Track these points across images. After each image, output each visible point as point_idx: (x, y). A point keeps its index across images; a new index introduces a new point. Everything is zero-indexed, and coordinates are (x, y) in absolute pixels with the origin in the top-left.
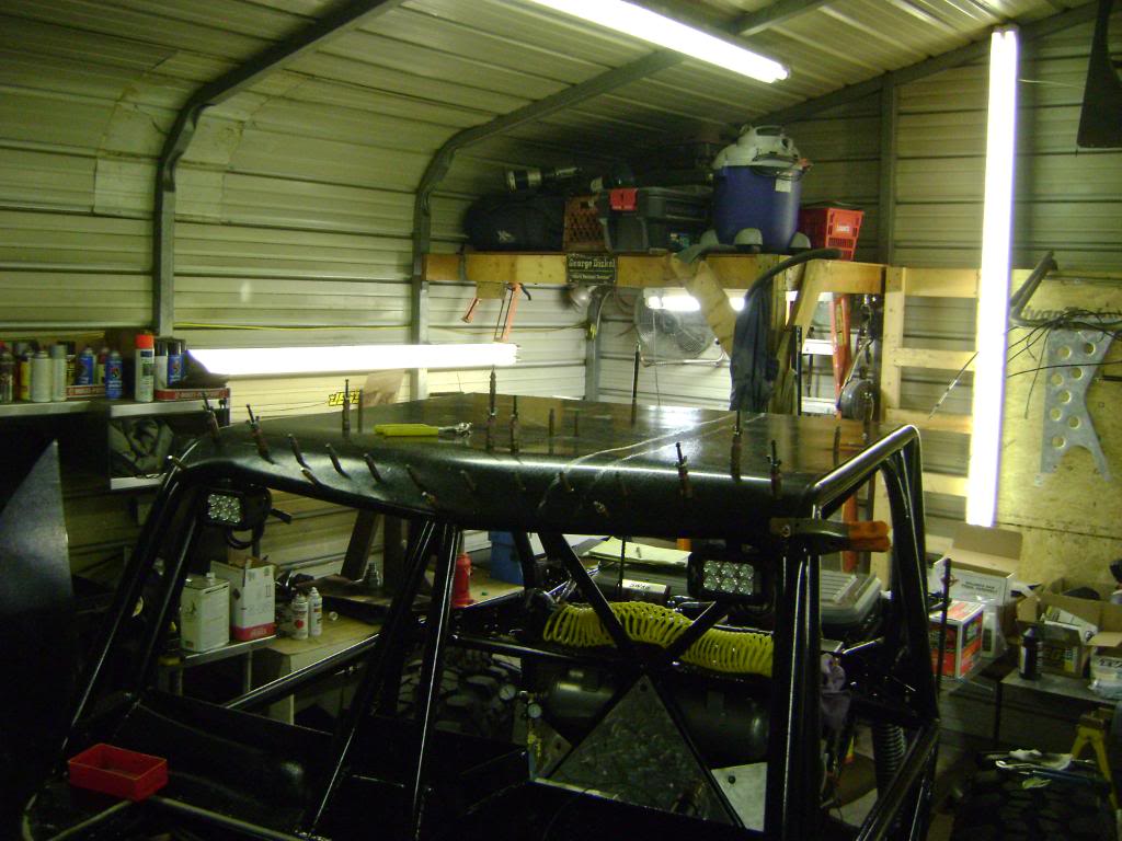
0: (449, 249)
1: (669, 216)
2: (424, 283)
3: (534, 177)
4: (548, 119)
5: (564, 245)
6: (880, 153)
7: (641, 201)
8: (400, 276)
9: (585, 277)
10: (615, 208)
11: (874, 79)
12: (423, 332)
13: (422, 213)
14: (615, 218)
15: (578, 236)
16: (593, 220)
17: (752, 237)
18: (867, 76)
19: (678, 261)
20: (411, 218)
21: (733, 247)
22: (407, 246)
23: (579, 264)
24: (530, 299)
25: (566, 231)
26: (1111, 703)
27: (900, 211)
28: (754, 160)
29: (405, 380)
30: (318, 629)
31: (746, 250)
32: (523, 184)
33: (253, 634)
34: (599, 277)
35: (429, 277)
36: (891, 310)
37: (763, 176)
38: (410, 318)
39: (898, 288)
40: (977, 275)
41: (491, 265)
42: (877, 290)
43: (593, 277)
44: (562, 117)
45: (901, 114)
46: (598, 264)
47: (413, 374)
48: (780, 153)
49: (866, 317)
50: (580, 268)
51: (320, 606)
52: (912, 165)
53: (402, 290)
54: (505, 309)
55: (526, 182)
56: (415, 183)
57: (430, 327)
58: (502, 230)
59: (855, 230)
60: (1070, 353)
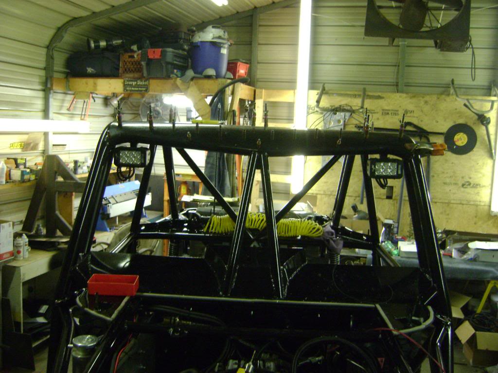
0: (62, 76)
1: (175, 62)
2: (51, 91)
3: (103, 44)
4: (114, 17)
5: (120, 75)
6: (252, 41)
7: (163, 54)
8: (39, 87)
9: (133, 89)
10: (150, 57)
11: (249, 11)
12: (51, 115)
13: (50, 58)
14: (149, 62)
15: (126, 71)
16: (138, 63)
17: (211, 72)
18: (247, 9)
19: (180, 81)
20: (45, 59)
21: (202, 76)
22: (43, 73)
23: (130, 83)
24: (95, 101)
25: (120, 69)
26: (365, 256)
27: (259, 66)
28: (213, 39)
29: (43, 138)
30: (27, 255)
31: (209, 77)
32: (97, 47)
33: (4, 256)
34: (140, 89)
35: (54, 88)
36: (258, 107)
37: (215, 46)
38: (44, 108)
39: (261, 98)
40: (294, 92)
41: (82, 84)
42: (252, 99)
43: (137, 89)
44: (121, 16)
45: (260, 26)
46: (139, 83)
47: (46, 134)
48: (223, 36)
49: (247, 110)
50: (130, 85)
51: (27, 243)
52: (263, 47)
53: (41, 94)
54: (85, 107)
55: (99, 46)
56: (47, 43)
57: (54, 113)
58: (89, 67)
59: (246, 72)
60: (332, 123)
